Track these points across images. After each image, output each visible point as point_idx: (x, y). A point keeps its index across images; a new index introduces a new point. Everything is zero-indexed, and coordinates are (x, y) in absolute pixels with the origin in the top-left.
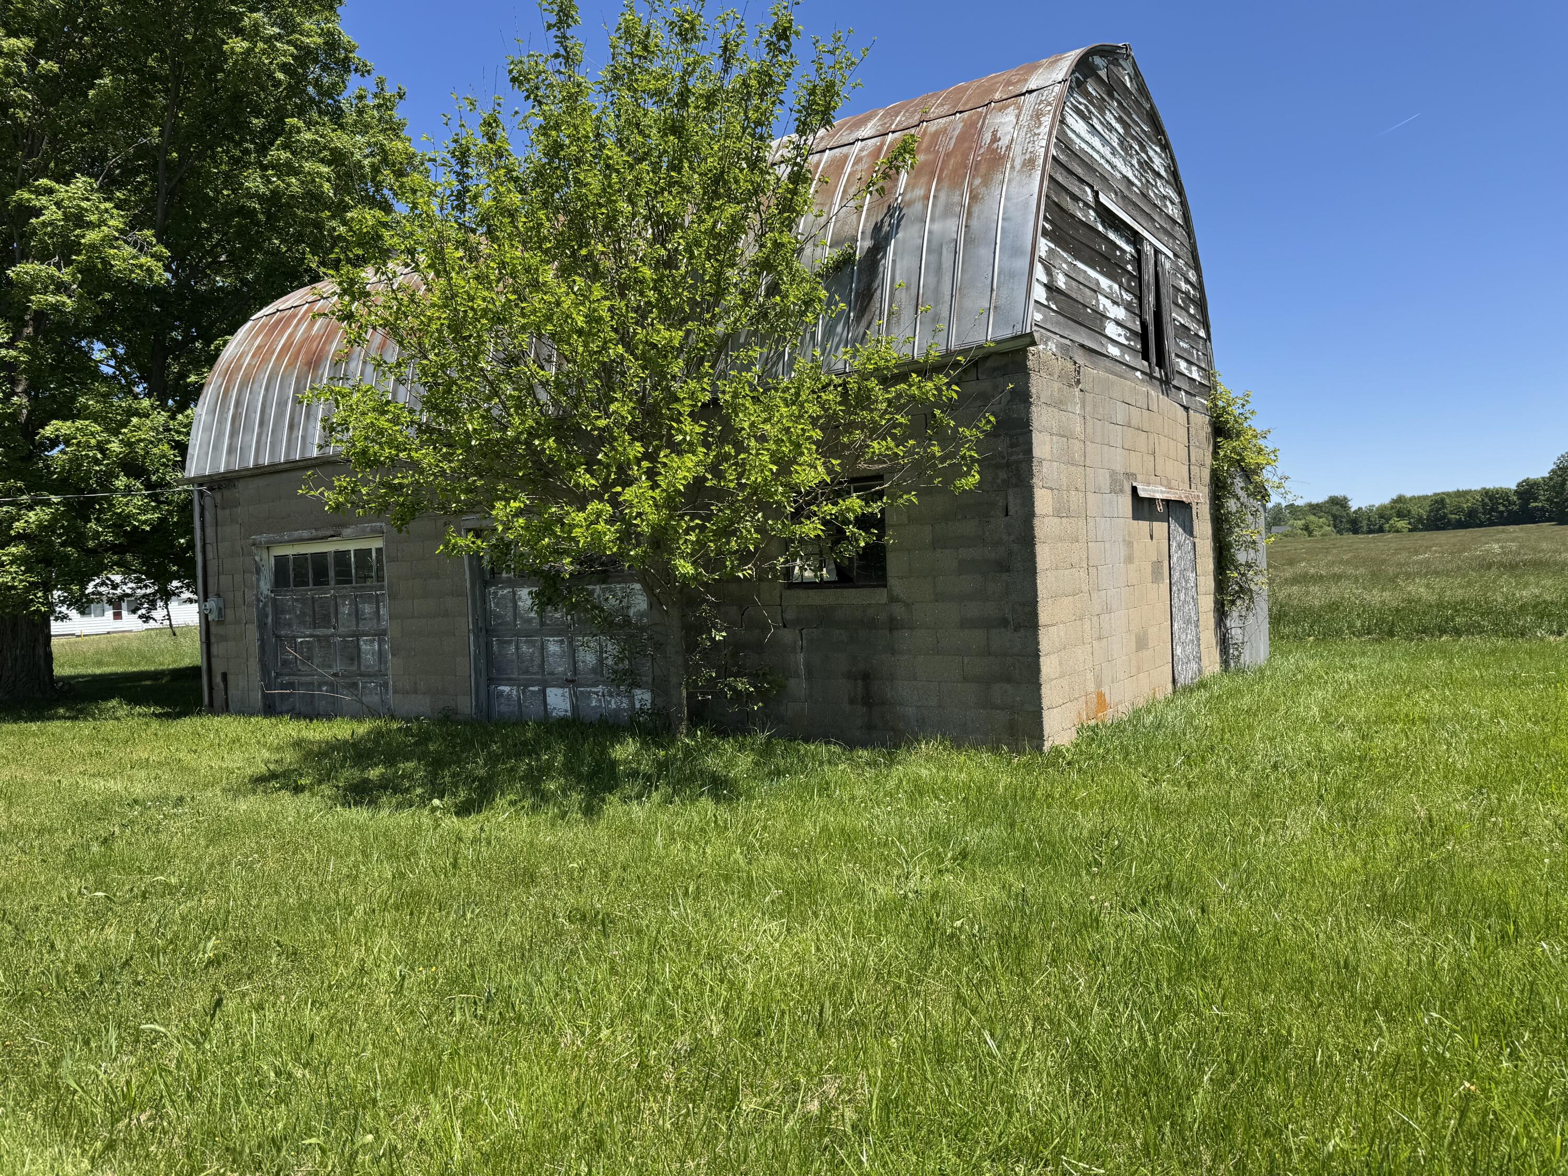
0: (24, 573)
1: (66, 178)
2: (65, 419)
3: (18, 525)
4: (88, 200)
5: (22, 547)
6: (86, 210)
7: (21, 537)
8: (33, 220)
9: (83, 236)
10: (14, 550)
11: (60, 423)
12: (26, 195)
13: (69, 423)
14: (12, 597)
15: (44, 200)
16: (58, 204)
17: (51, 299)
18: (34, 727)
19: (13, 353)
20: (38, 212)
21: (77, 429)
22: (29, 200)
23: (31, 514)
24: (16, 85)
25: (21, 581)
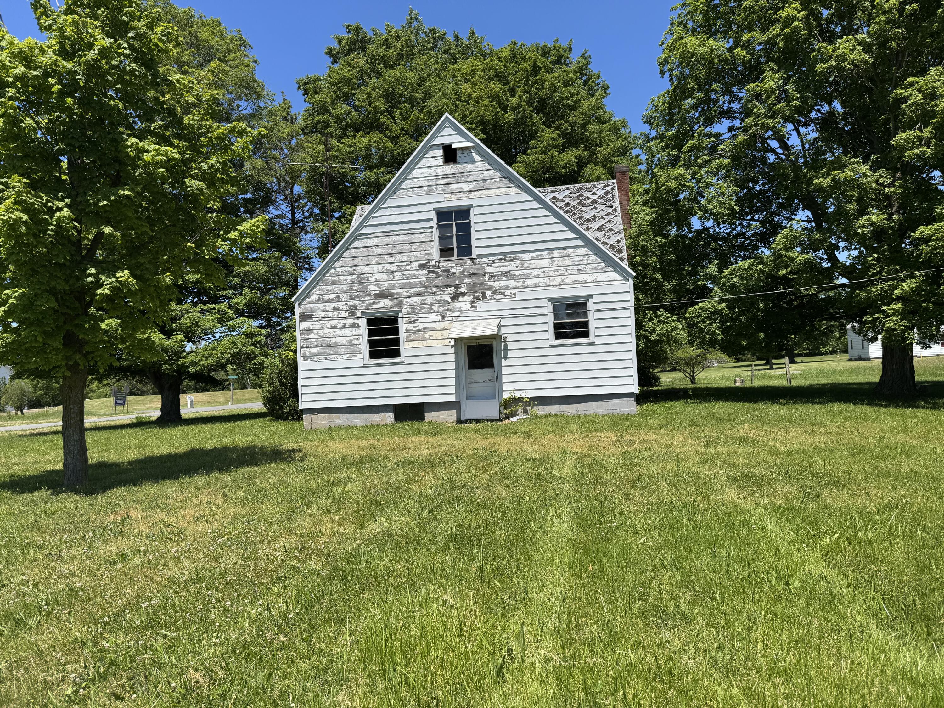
0: (901, 320)
1: (923, 72)
2: (927, 225)
3: (897, 292)
4: (938, 81)
5: (900, 305)
6: (937, 88)
7: (898, 299)
8: (903, 106)
9: (936, 105)
10: (895, 306)
11: (924, 227)
12: (899, 92)
13: (930, 227)
14: (894, 335)
15: (910, 90)
16: (919, 91)
17: (916, 151)
18: (908, 412)
19: (892, 189)
20: (905, 100)
21: (936, 229)
22: (901, 94)
23: (904, 284)
24: (892, 28)
25: (900, 326)
